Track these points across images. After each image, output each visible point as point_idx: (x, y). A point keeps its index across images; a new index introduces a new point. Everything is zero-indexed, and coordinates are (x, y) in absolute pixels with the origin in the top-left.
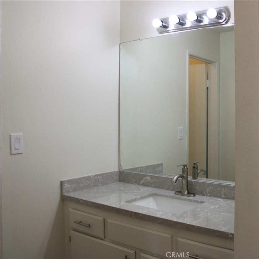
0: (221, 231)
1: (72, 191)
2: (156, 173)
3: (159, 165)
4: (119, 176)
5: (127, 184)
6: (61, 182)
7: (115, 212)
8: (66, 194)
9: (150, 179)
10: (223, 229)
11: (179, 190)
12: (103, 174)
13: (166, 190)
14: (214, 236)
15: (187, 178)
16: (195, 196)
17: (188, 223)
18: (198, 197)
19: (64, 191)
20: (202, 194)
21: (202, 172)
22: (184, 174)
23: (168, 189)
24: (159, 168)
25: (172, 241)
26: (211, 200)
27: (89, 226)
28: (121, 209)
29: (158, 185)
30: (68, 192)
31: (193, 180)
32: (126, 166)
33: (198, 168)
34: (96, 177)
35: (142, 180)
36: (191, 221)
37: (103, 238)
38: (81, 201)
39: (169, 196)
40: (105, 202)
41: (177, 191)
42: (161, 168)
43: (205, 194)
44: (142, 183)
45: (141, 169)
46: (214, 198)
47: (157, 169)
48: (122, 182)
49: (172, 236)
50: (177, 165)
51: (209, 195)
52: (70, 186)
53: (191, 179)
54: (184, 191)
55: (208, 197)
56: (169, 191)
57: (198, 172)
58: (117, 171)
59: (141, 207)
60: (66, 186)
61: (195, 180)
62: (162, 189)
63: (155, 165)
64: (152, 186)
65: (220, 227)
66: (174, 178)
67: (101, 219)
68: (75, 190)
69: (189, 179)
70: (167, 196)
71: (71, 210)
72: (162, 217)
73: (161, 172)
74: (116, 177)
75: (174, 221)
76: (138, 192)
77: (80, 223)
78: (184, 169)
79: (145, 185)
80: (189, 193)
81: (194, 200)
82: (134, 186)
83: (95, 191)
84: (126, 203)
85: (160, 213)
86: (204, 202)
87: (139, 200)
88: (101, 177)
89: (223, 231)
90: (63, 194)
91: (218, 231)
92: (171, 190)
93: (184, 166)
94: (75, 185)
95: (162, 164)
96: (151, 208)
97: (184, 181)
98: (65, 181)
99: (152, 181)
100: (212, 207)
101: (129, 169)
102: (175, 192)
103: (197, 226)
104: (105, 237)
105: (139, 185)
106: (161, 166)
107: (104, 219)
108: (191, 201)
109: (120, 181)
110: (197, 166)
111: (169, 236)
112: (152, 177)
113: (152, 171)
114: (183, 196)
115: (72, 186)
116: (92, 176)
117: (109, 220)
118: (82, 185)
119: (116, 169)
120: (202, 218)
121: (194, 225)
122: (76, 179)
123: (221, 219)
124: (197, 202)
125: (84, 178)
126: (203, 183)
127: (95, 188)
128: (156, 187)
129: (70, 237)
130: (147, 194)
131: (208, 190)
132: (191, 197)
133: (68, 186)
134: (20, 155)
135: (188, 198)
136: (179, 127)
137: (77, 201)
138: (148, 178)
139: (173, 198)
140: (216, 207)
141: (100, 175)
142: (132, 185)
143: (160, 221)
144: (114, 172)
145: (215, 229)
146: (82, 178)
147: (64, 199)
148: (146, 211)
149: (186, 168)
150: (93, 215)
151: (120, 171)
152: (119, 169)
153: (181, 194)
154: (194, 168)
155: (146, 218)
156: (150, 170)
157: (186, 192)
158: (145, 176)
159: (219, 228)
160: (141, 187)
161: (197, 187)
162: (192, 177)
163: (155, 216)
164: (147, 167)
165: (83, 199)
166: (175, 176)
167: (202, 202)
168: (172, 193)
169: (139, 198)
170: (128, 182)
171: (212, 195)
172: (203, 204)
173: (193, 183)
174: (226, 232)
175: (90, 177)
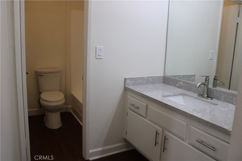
0: (224, 128)
1: (131, 85)
2: (190, 81)
3: (192, 76)
4: (164, 79)
5: (168, 85)
6: (125, 78)
7: (153, 101)
8: (127, 86)
9: (183, 83)
10: (226, 127)
11: (202, 93)
12: (153, 77)
13: (193, 93)
14: (217, 130)
15: (208, 85)
16: (212, 99)
17: (200, 117)
18: (214, 101)
19: (126, 84)
20: (218, 99)
21: (221, 83)
22: (206, 83)
23: (194, 92)
24: (193, 78)
25: (187, 127)
26: (224, 105)
27: (138, 108)
28: (157, 100)
29: (187, 88)
30: (129, 85)
31: (212, 88)
32: (169, 74)
33: (218, 80)
34: (148, 78)
35: (177, 84)
36: (202, 116)
37: (145, 117)
38: (135, 92)
39: (193, 97)
40: (149, 94)
41: (200, 94)
42: (194, 78)
43: (220, 99)
44: (178, 86)
45: (180, 77)
46: (226, 103)
47: (191, 78)
48: (165, 83)
49: (187, 124)
50: (202, 75)
51: (223, 100)
52: (131, 82)
53: (211, 87)
54: (204, 95)
55: (222, 102)
56: (194, 93)
57: (218, 82)
58: (162, 76)
59: (171, 101)
60: (128, 81)
61: (214, 88)
62: (190, 91)
63: (190, 75)
64: (184, 88)
65: (224, 124)
66: (198, 84)
67: (145, 104)
68: (133, 84)
69: (209, 87)
70: (192, 97)
71: (129, 96)
72: (182, 110)
73: (194, 80)
74: (162, 80)
75: (190, 114)
76: (173, 91)
77: (133, 105)
78: (206, 79)
79: (179, 87)
80: (208, 97)
81: (211, 102)
82: (172, 87)
83: (145, 87)
84: (162, 97)
85: (182, 107)
86: (217, 105)
87: (172, 96)
88: (151, 79)
89: (225, 128)
90: (126, 86)
91: (221, 127)
92: (196, 93)
93: (207, 77)
94: (133, 82)
95: (195, 75)
96: (177, 103)
97: (205, 88)
98: (127, 78)
99: (184, 85)
100: (223, 109)
101: (171, 76)
102: (198, 94)
103: (206, 121)
104: (146, 117)
105: (175, 87)
106: (194, 77)
107: (147, 105)
108: (208, 102)
109: (164, 83)
110: (217, 78)
111: (185, 124)
112: (184, 82)
113: (187, 79)
114: (203, 98)
115: (132, 82)
116: (145, 77)
117: (149, 106)
118: (138, 82)
119: (162, 75)
120: (212, 115)
121: (203, 119)
122: (134, 78)
123: (227, 119)
124: (213, 104)
125: (140, 78)
126: (220, 91)
127: (147, 85)
128: (186, 90)
129: (127, 113)
130: (178, 93)
131: (223, 96)
132: (209, 100)
133: (129, 82)
134: (101, 59)
135: (206, 100)
136: (210, 51)
137: (133, 91)
138: (182, 83)
139: (196, 98)
140: (226, 110)
141: (150, 77)
142: (171, 86)
143: (180, 112)
144: (160, 76)
145: (219, 125)
146: (139, 78)
147: (126, 89)
148: (173, 104)
149: (208, 78)
150: (141, 101)
151: (164, 76)
152: (164, 75)
153: (202, 96)
154: (215, 79)
155: (172, 109)
156: (186, 79)
157: (206, 96)
158: (180, 81)
159: (223, 126)
160: (176, 88)
161: (215, 93)
162: (212, 86)
163: (178, 108)
164: (184, 76)
165: (136, 90)
166: (198, 83)
167: (216, 105)
168: (196, 95)
169: (172, 95)
170: (169, 84)
171: (225, 101)
172: (216, 106)
173: (212, 90)
174: (227, 130)
175: (143, 77)
